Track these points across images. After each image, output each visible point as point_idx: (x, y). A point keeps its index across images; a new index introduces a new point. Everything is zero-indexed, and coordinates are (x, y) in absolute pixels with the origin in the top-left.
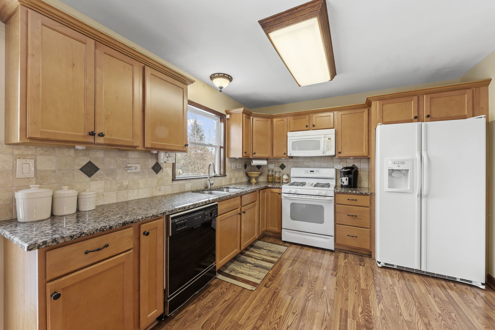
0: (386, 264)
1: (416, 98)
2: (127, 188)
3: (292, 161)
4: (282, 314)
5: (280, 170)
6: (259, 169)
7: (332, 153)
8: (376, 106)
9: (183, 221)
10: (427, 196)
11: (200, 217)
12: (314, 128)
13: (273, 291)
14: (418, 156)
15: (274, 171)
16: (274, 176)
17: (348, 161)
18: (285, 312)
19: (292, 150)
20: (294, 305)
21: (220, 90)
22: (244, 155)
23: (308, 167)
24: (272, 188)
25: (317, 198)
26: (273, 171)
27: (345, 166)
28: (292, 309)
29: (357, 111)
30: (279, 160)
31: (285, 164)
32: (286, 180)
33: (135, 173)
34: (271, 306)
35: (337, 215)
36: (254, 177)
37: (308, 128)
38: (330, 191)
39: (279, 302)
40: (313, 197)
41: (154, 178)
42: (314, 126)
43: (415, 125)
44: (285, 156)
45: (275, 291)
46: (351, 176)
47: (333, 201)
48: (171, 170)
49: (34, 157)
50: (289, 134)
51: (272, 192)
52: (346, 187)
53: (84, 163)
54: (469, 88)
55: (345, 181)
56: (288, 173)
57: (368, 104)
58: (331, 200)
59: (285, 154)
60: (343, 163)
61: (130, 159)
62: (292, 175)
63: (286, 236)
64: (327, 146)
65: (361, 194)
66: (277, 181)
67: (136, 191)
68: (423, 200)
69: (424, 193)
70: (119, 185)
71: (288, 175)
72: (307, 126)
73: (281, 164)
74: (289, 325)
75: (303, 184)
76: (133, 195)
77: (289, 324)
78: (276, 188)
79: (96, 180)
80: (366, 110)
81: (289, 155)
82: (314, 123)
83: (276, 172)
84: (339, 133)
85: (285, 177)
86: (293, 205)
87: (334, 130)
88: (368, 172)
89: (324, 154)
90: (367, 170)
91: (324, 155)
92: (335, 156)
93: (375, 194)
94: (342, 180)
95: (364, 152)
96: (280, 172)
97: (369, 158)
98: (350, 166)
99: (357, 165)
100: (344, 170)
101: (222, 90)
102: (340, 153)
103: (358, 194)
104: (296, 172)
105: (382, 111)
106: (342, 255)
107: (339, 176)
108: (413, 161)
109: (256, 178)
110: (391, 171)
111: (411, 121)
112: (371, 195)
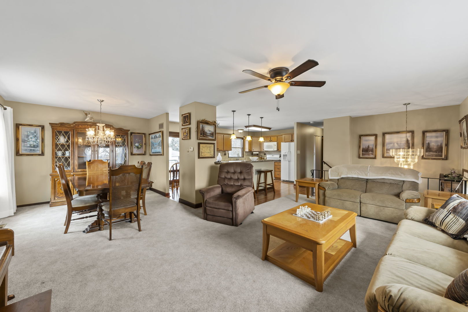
0: (282, 180)
5: (264, 155)
10: (290, 161)
14: (288, 151)
16: (262, 157)
19: (266, 148)
23: (272, 154)
31: (266, 153)
44: (263, 150)
48: (228, 155)
50: (265, 143)
62: (267, 157)
82: (272, 140)
87: (276, 142)
91: (274, 150)
102: (278, 149)
110: (284, 155)
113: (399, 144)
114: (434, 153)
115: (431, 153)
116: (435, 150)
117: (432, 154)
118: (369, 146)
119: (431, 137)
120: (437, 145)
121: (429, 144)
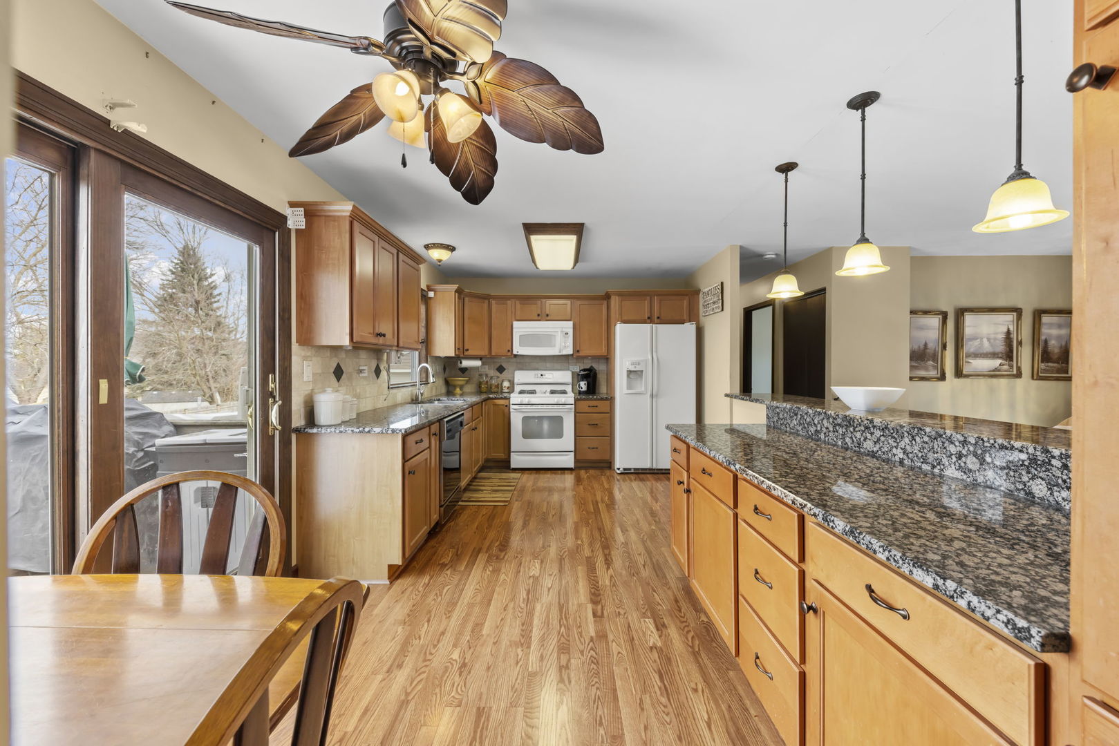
0: (625, 469)
1: (648, 298)
2: (359, 396)
3: (515, 361)
5: (498, 374)
6: (463, 373)
7: (570, 351)
8: (615, 301)
10: (657, 396)
12: (548, 318)
14: (650, 357)
15: (489, 376)
16: (489, 383)
17: (586, 361)
19: (520, 345)
21: (438, 263)
22: (457, 353)
23: (538, 369)
24: (496, 398)
25: (556, 407)
26: (487, 375)
27: (582, 368)
29: (597, 302)
30: (495, 360)
31: (504, 365)
32: (508, 388)
33: (364, 378)
35: (577, 426)
36: (458, 385)
37: (540, 318)
38: (570, 398)
40: (550, 407)
41: (376, 385)
42: (547, 315)
43: (647, 327)
44: (509, 354)
46: (590, 380)
47: (573, 410)
48: (387, 374)
49: (311, 359)
50: (516, 324)
51: (495, 405)
52: (584, 393)
53: (335, 365)
54: (687, 295)
55: (583, 386)
56: (511, 379)
57: (607, 297)
58: (571, 409)
59: (509, 351)
60: (580, 364)
61: (360, 360)
62: (516, 381)
63: (517, 461)
64: (564, 343)
65: (602, 399)
66: (494, 389)
67: (364, 401)
68: (654, 400)
69: (654, 393)
70: (354, 393)
71: (509, 381)
72: (539, 315)
75: (533, 392)
78: (501, 398)
79: (342, 386)
80: (605, 302)
81: (515, 352)
82: (548, 312)
83: (492, 378)
84: (578, 327)
85: (506, 384)
86: (525, 419)
87: (571, 323)
88: (607, 374)
89: (560, 352)
90: (606, 372)
91: (561, 354)
92: (572, 355)
93: (614, 398)
94: (579, 385)
95: (603, 352)
96: (498, 377)
97: (607, 359)
98: (588, 367)
99: (595, 366)
100: (582, 373)
102: (578, 351)
103: (598, 400)
104: (521, 377)
105: (621, 307)
106: (582, 472)
107: (576, 380)
108: (646, 361)
109: (461, 387)
110: (630, 372)
111: (644, 322)
112: (611, 400)
113: (992, 341)
114: (1055, 365)
115: (1050, 364)
116: (1056, 357)
117: (1051, 367)
118: (926, 345)
119: (1051, 325)
120: (1060, 345)
121: (1046, 342)
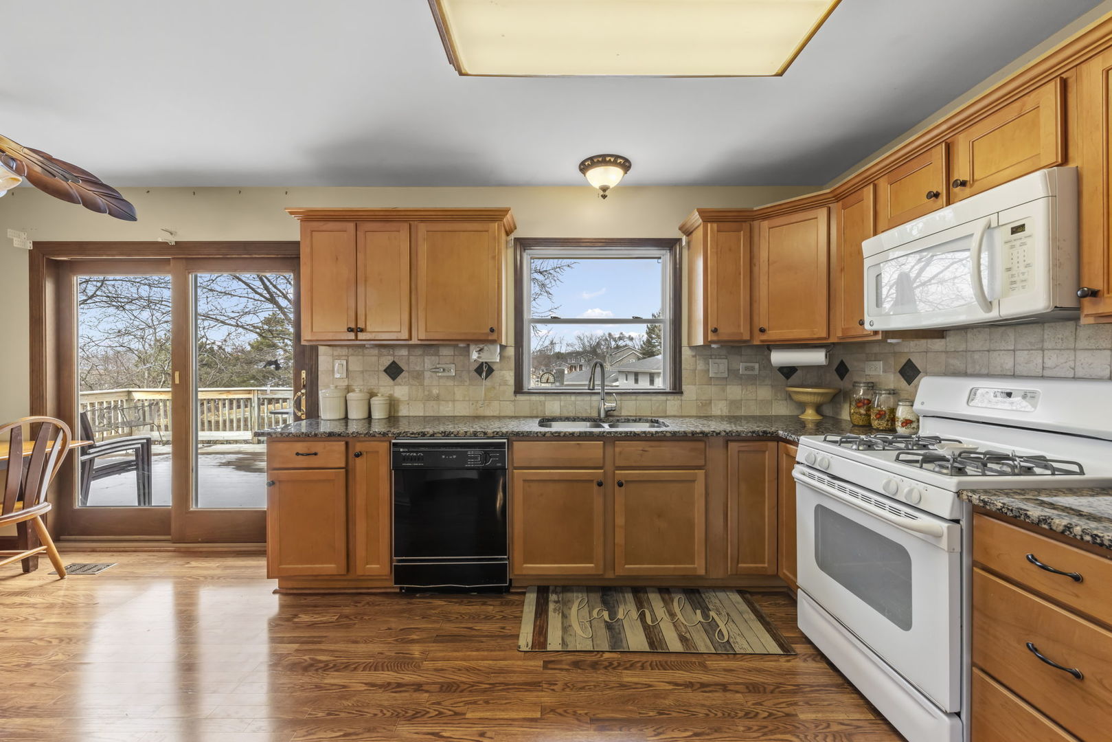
2: (437, 398)
3: (943, 349)
4: (469, 715)
5: (904, 384)
7: (1034, 300)
9: (415, 454)
11: (454, 457)
12: (965, 194)
13: (540, 680)
18: (480, 719)
19: (877, 306)
20: (510, 729)
21: (602, 193)
22: (710, 339)
28: (496, 728)
32: (907, 423)
33: (448, 377)
34: (485, 691)
36: (809, 403)
37: (939, 203)
39: (507, 699)
41: (481, 388)
42: (961, 185)
44: (864, 330)
45: (540, 683)
48: (512, 373)
49: (346, 358)
51: (788, 455)
53: (387, 363)
59: (861, 323)
61: (441, 357)
62: (917, 406)
64: (1009, 269)
67: (450, 404)
70: (426, 393)
72: (933, 195)
73: (904, 361)
74: (441, 734)
76: (446, 410)
77: (444, 734)
79: (400, 385)
81: (867, 326)
82: (964, 173)
85: (901, 412)
86: (821, 514)
89: (989, 309)
91: (993, 315)
101: (607, 193)
